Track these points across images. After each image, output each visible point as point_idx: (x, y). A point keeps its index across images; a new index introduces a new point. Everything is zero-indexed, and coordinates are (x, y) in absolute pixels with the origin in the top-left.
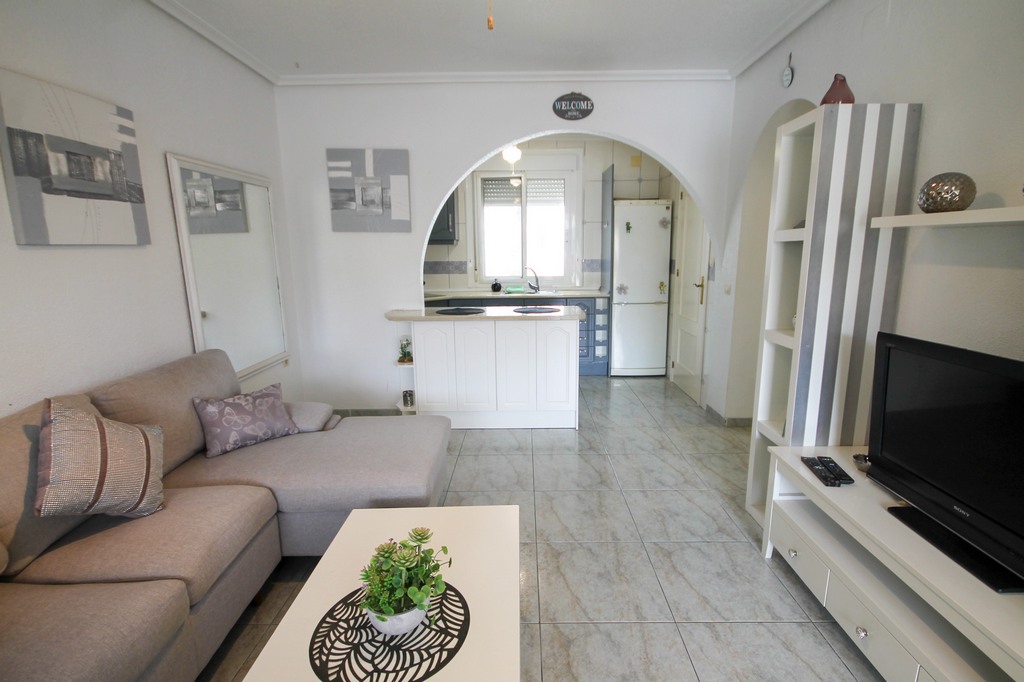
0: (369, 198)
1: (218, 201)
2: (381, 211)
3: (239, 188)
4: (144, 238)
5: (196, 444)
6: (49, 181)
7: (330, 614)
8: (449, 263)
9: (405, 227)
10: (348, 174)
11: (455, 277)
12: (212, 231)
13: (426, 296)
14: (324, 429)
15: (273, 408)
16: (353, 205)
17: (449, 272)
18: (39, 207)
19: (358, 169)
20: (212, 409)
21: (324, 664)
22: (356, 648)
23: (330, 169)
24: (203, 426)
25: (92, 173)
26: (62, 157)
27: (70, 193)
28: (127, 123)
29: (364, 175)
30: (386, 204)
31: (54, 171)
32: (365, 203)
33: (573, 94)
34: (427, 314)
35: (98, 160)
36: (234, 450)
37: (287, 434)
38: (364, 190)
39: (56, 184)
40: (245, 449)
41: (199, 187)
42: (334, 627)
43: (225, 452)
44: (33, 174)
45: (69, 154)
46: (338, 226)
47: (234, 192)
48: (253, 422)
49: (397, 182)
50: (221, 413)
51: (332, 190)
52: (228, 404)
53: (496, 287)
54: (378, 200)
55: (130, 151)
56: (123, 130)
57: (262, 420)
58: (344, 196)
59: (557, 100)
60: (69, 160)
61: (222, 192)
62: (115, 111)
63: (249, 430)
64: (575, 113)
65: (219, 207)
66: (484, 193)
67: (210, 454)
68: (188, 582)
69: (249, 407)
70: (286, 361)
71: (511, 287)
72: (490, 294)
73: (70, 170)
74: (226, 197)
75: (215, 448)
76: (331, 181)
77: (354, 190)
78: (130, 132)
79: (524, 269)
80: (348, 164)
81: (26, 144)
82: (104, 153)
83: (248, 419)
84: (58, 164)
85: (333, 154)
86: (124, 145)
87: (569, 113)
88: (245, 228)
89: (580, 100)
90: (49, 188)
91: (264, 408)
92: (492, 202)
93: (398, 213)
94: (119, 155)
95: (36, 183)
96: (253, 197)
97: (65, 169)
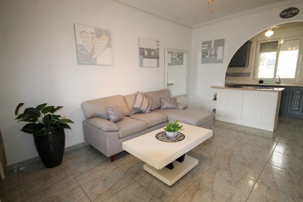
0: (211, 54)
1: (178, 58)
2: (214, 57)
3: (182, 55)
4: (158, 66)
5: (159, 106)
6: (144, 56)
7: (163, 132)
8: (244, 73)
9: (221, 61)
10: (207, 48)
11: (245, 78)
12: (176, 65)
13: (225, 83)
14: (184, 109)
15: (174, 102)
16: (207, 56)
17: (243, 76)
18: (142, 60)
19: (210, 47)
20: (163, 100)
21: (157, 136)
22: (163, 136)
23: (203, 47)
24: (161, 103)
25: (151, 54)
26: (147, 52)
27: (147, 58)
28: (158, 44)
29: (211, 48)
30: (216, 55)
31: (145, 54)
32: (210, 56)
33: (290, 8)
34: (225, 87)
35: (152, 51)
36: (165, 109)
37: (176, 109)
38: (210, 52)
39: (145, 56)
40: (167, 109)
41: (175, 55)
42: (162, 133)
43: (163, 109)
44: (142, 55)
45: (148, 51)
46: (203, 62)
47: (181, 55)
48: (169, 104)
49: (220, 49)
50: (164, 101)
51: (202, 53)
52: (166, 99)
53: (261, 82)
54: (214, 54)
55: (158, 49)
56: (157, 45)
57: (171, 104)
58: (205, 54)
59: (282, 12)
60: (148, 52)
61: (179, 56)
62: (156, 42)
63: (168, 106)
64: (290, 15)
65: (178, 59)
66: (261, 48)
67: (161, 108)
68: (148, 123)
69: (169, 101)
70: (186, 96)
71: (267, 82)
72: (258, 84)
73: (148, 54)
74: (180, 57)
75: (162, 108)
76: (203, 50)
77: (208, 52)
78: (158, 45)
79: (275, 75)
80: (207, 45)
81: (142, 50)
82: (153, 50)
83: (169, 103)
84: (146, 53)
85: (204, 43)
86: (157, 48)
87: (287, 16)
88: (182, 64)
89: (293, 10)
90: (144, 57)
91: (172, 102)
92: (264, 51)
93: (219, 57)
94: (156, 50)
95: (142, 56)
96: (185, 56)
97: (147, 54)
